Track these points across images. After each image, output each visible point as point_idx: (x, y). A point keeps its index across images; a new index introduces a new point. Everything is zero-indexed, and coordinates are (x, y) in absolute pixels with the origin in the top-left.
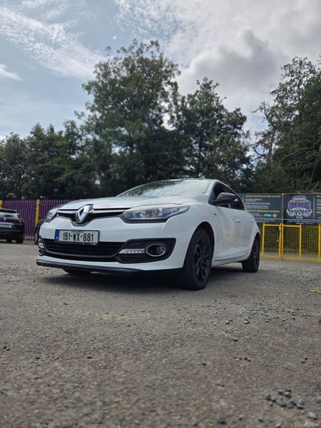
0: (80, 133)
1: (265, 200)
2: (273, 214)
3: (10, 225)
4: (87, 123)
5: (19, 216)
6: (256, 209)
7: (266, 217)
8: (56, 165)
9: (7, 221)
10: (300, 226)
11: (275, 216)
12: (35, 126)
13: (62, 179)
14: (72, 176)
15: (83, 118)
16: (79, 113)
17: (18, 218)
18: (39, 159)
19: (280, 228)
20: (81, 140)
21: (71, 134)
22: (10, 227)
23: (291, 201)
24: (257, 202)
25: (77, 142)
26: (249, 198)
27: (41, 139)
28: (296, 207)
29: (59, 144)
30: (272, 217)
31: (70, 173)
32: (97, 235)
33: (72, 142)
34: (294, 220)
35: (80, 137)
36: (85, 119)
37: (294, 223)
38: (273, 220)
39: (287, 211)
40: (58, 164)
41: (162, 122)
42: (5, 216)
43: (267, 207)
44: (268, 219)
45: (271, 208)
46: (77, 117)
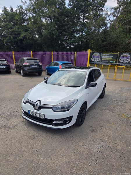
0: (25, 12)
1: (111, 55)
2: (113, 61)
3: (4, 67)
4: (28, 7)
5: (7, 62)
6: (107, 59)
7: (111, 62)
8: (17, 30)
9: (3, 65)
10: (124, 67)
11: (114, 62)
12: (3, 7)
13: (21, 37)
14: (25, 36)
15: (26, 4)
16: (24, 2)
17: (6, 64)
18: (9, 27)
19: (116, 67)
20: (27, 16)
21: (21, 13)
22: (4, 68)
23: (122, 55)
24: (107, 56)
25: (25, 17)
26: (104, 54)
27: (8, 15)
28: (124, 58)
29: (16, 18)
30: (113, 63)
31: (24, 34)
32: (44, 116)
33: (22, 17)
34: (122, 64)
35: (26, 14)
36: (27, 5)
37: (122, 65)
38: (113, 64)
39: (120, 60)
40: (18, 29)
41: (65, 4)
42: (1, 63)
43: (111, 58)
44: (111, 63)
45: (113, 58)
46: (23, 4)
